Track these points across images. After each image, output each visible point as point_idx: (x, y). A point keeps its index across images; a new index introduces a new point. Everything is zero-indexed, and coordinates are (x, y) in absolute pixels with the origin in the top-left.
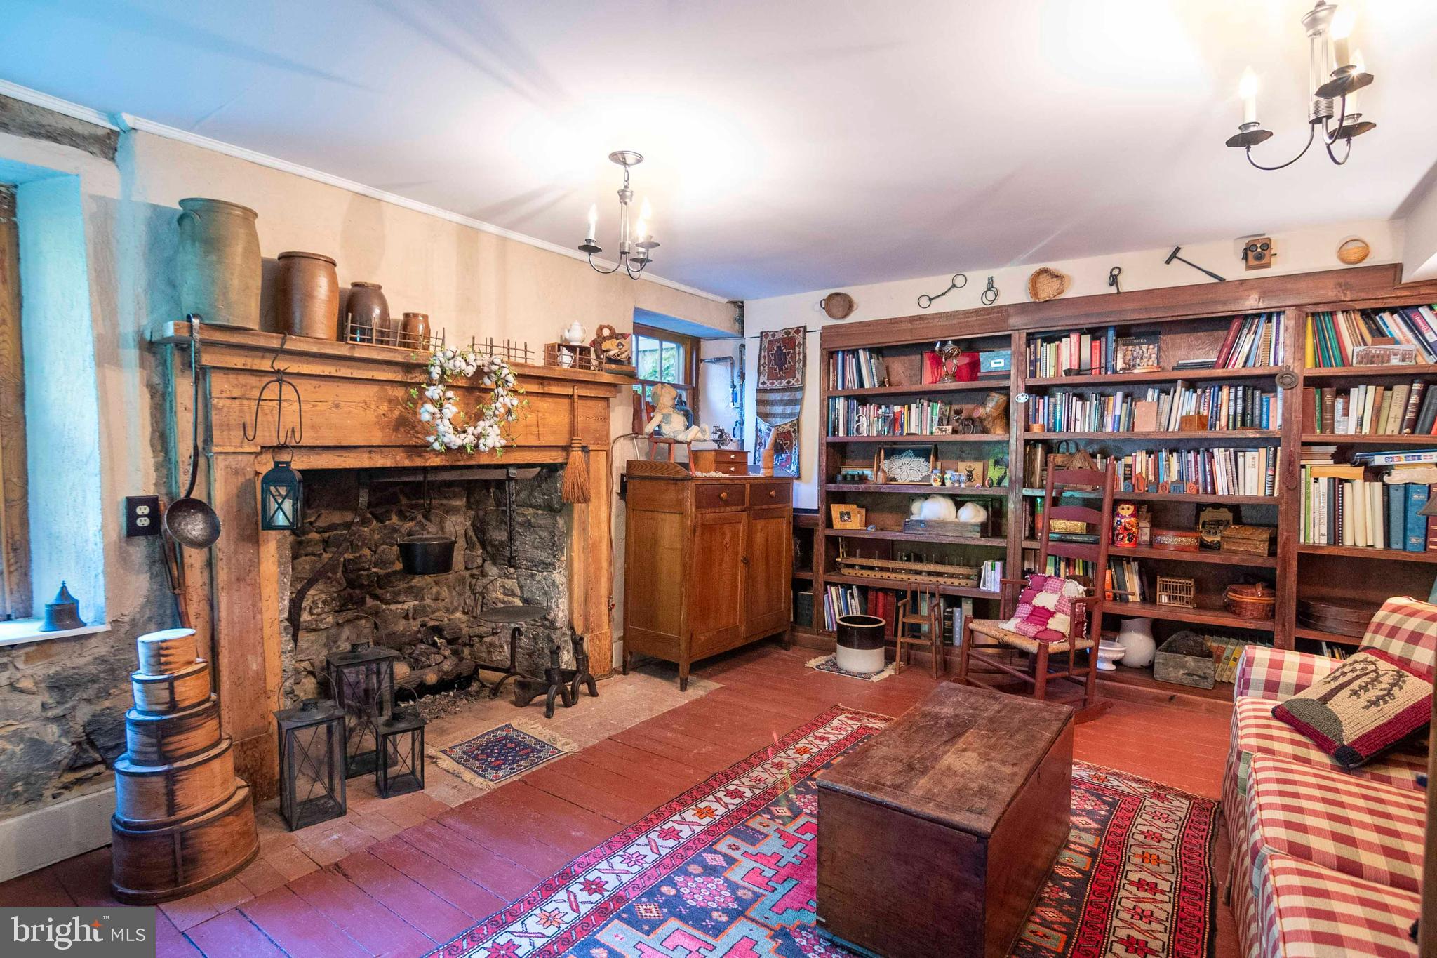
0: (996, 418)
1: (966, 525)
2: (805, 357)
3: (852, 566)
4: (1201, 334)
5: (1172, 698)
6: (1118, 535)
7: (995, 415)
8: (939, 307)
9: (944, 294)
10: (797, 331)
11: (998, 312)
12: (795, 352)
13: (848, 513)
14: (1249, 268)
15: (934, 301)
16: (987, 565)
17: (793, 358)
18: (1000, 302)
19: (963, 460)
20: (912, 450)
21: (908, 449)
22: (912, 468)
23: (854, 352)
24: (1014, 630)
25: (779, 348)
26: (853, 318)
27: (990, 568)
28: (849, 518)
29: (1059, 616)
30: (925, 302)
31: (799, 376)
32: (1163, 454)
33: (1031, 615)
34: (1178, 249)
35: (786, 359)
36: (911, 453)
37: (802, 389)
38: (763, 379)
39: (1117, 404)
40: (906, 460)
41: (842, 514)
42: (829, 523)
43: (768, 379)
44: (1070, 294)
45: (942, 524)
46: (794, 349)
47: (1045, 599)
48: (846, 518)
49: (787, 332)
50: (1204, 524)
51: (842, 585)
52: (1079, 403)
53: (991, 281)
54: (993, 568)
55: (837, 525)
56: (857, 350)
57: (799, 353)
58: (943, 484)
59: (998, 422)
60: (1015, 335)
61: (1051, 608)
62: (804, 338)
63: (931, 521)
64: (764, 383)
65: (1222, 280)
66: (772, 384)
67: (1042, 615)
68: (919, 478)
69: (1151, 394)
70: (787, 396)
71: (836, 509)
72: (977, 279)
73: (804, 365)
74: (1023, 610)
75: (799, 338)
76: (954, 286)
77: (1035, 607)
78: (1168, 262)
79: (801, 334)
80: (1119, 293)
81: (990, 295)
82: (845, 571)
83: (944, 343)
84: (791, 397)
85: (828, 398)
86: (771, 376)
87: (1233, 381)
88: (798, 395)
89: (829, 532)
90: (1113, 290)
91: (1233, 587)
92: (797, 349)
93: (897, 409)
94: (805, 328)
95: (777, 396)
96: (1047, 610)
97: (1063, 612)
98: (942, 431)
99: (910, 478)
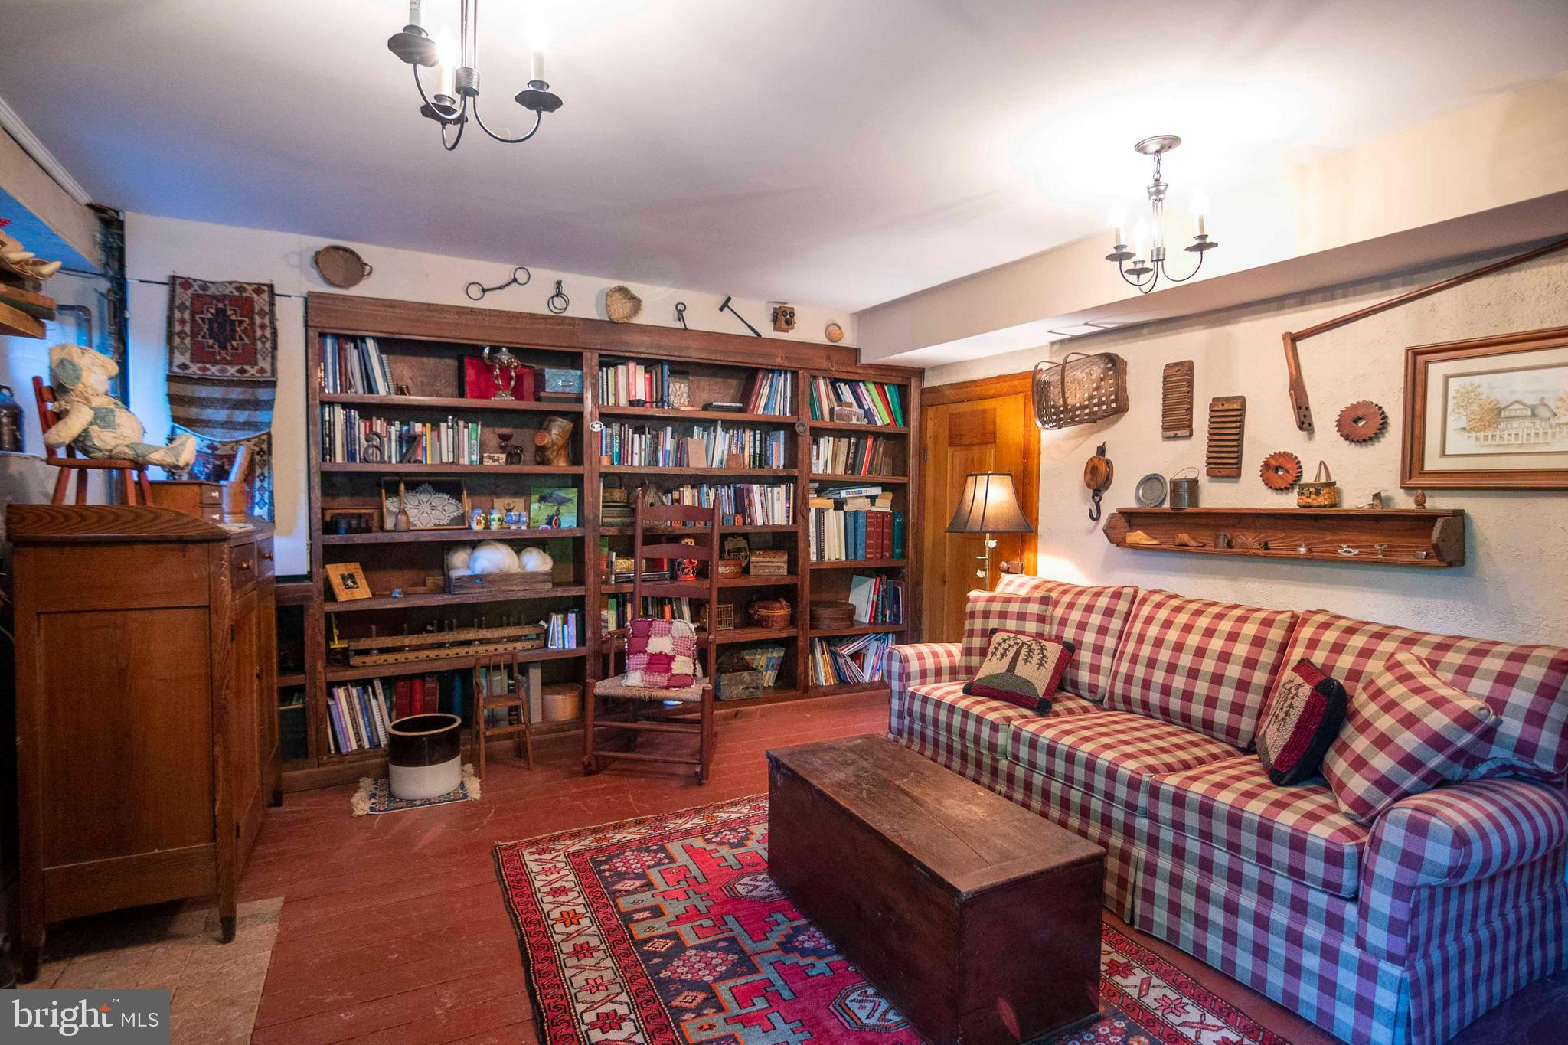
0: (561, 447)
1: (534, 575)
2: (275, 334)
3: (366, 652)
4: (719, 380)
5: (736, 714)
6: (683, 569)
7: (561, 443)
8: (491, 302)
9: (501, 288)
10: (258, 289)
11: (570, 325)
12: (253, 324)
13: (351, 576)
14: (775, 329)
15: (487, 293)
16: (557, 619)
17: (250, 332)
18: (570, 313)
19: (499, 496)
20: (430, 483)
21: (424, 482)
22: (433, 508)
23: (358, 340)
24: (641, 685)
25: (221, 312)
26: (362, 290)
27: (560, 622)
28: (354, 582)
29: (679, 659)
30: (475, 292)
31: (264, 363)
32: (705, 489)
33: (649, 664)
34: (729, 299)
35: (234, 331)
36: (429, 488)
37: (273, 384)
38: (180, 359)
39: (668, 441)
40: (424, 497)
41: (343, 577)
42: (330, 595)
43: (193, 360)
44: (642, 319)
45: (505, 577)
46: (252, 318)
47: (659, 644)
48: (350, 583)
49: (240, 288)
50: (729, 552)
51: (355, 683)
52: (636, 436)
53: (559, 284)
54: (565, 622)
55: (343, 595)
56: (363, 339)
57: (263, 327)
58: (487, 527)
59: (562, 452)
60: (587, 354)
61: (670, 652)
62: (272, 304)
63: (489, 575)
64: (184, 366)
65: (759, 335)
66: (205, 369)
67: (660, 662)
68: (446, 521)
69: (697, 431)
70: (236, 394)
71: (335, 572)
72: (543, 278)
73: (275, 347)
74: (636, 661)
75: (261, 302)
76: (515, 280)
77: (652, 656)
78: (721, 309)
79: (266, 296)
80: (686, 329)
81: (558, 302)
82: (356, 661)
83: (495, 350)
84: (247, 396)
85: (318, 404)
86: (199, 354)
87: (753, 425)
88: (262, 394)
89: (330, 607)
90: (679, 325)
91: (761, 604)
92: (258, 320)
93: (418, 427)
94: (271, 287)
95: (217, 392)
96: (666, 655)
97: (681, 654)
98: (494, 460)
99: (433, 521)
